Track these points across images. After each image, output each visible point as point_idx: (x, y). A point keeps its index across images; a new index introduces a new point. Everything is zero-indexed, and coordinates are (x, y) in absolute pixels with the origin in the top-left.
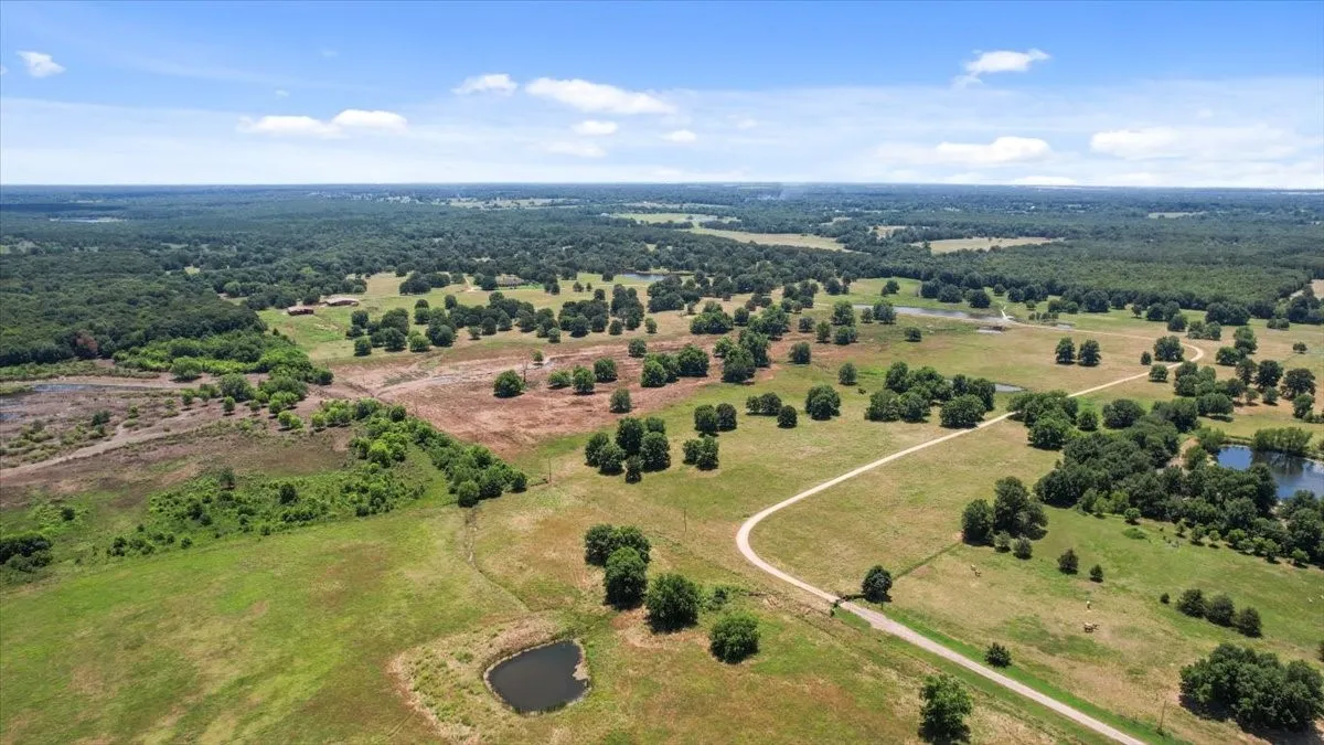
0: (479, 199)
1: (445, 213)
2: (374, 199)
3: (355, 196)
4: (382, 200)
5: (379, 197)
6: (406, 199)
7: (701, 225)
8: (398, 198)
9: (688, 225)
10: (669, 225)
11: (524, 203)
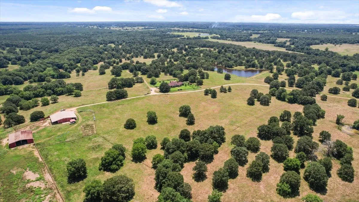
0: (120, 27)
1: (111, 33)
2: (85, 27)
3: (78, 26)
4: (87, 27)
5: (86, 26)
6: (95, 27)
7: (211, 37)
8: (93, 27)
9: (207, 38)
10: (199, 38)
11: (136, 28)
